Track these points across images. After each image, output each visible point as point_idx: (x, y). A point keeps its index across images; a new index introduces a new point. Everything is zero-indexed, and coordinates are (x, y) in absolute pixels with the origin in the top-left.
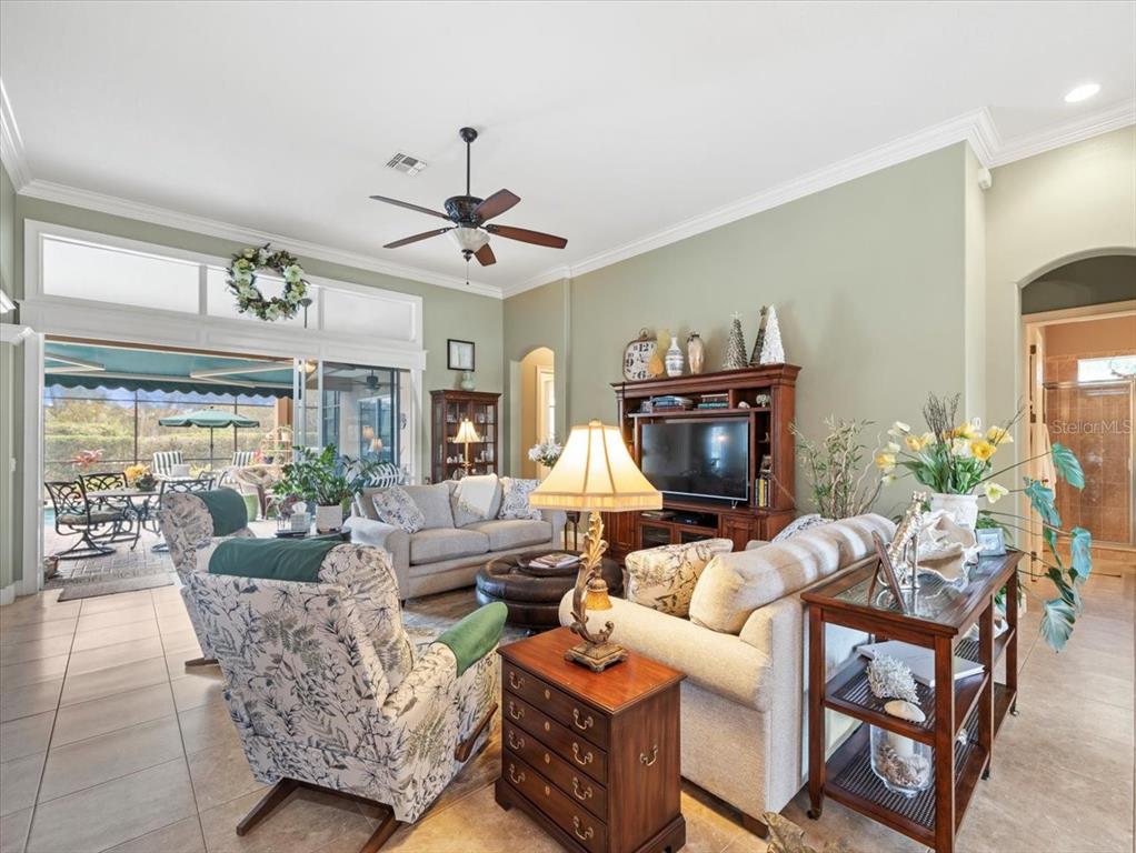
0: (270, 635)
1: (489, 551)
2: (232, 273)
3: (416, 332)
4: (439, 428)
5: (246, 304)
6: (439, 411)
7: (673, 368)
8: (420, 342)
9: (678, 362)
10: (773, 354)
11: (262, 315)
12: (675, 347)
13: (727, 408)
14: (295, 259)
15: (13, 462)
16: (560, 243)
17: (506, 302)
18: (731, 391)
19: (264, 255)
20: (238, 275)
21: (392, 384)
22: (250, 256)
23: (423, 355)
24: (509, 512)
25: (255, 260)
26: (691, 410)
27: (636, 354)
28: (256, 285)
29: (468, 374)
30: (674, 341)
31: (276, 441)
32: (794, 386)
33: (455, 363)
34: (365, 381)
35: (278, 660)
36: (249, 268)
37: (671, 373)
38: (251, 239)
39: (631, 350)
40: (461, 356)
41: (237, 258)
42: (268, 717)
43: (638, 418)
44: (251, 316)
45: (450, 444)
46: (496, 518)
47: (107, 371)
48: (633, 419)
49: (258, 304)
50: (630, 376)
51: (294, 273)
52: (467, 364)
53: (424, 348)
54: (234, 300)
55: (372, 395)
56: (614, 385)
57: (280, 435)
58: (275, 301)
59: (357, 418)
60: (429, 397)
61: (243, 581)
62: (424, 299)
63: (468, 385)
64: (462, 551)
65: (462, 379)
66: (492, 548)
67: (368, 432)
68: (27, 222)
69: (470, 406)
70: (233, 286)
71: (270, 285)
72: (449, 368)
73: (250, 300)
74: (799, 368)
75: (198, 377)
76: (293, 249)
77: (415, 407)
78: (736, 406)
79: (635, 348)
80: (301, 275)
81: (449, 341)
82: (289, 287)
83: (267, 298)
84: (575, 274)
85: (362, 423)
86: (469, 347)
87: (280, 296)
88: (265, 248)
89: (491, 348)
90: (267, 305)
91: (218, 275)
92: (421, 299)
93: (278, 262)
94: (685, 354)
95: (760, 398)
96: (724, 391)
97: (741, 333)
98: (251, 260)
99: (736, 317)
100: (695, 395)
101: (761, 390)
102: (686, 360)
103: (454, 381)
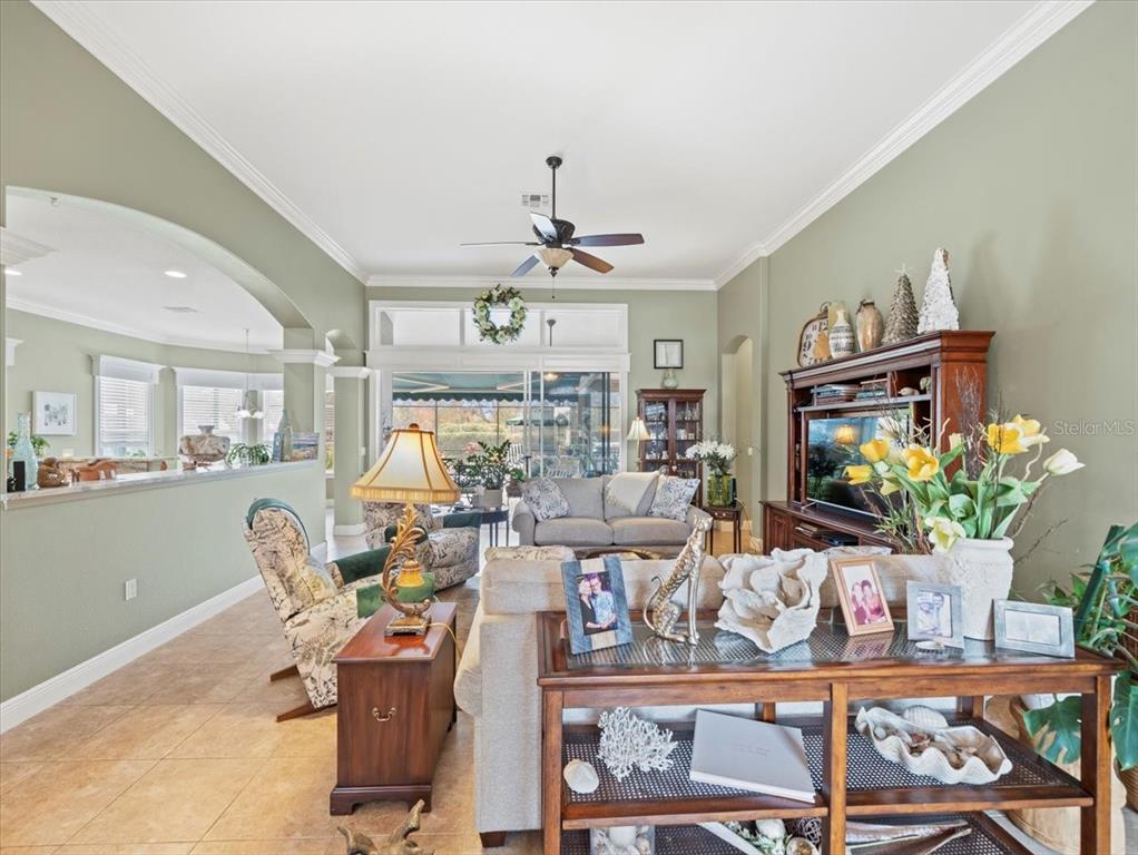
1: (613, 544)
2: (475, 313)
3: (621, 336)
5: (485, 333)
6: (642, 411)
7: (837, 349)
8: (625, 347)
9: (844, 342)
10: (940, 315)
11: (495, 341)
12: (841, 322)
13: (886, 396)
14: (518, 293)
15: (362, 451)
16: (636, 239)
17: (720, 292)
18: (889, 375)
19: (495, 293)
20: (479, 314)
21: (604, 382)
22: (485, 297)
23: (627, 358)
24: (655, 510)
25: (489, 299)
26: (851, 401)
27: (814, 335)
28: (491, 318)
33: (661, 362)
36: (486, 307)
37: (835, 355)
38: (486, 283)
39: (809, 331)
40: (669, 355)
41: (478, 301)
43: (805, 412)
44: (488, 341)
46: (647, 515)
47: (451, 388)
48: (800, 413)
49: (491, 332)
50: (805, 361)
51: (516, 303)
52: (675, 362)
53: (630, 351)
54: (478, 332)
56: (783, 374)
58: (502, 328)
60: (635, 397)
62: (629, 307)
63: (672, 383)
64: (583, 539)
65: (666, 378)
66: (616, 542)
68: (371, 302)
69: (673, 405)
70: (476, 321)
71: (501, 316)
72: (655, 367)
73: (487, 330)
74: (993, 334)
75: (501, 389)
76: (517, 285)
77: (621, 403)
78: (898, 394)
79: (814, 328)
80: (521, 303)
81: (655, 341)
82: (513, 314)
83: (498, 327)
86: (678, 345)
87: (506, 324)
88: (496, 288)
90: (498, 332)
91: (469, 315)
92: (626, 306)
93: (506, 296)
94: (852, 330)
95: (923, 382)
96: (883, 375)
97: (910, 294)
98: (485, 300)
99: (903, 272)
100: (855, 382)
101: (925, 371)
102: (854, 337)
103: (660, 379)
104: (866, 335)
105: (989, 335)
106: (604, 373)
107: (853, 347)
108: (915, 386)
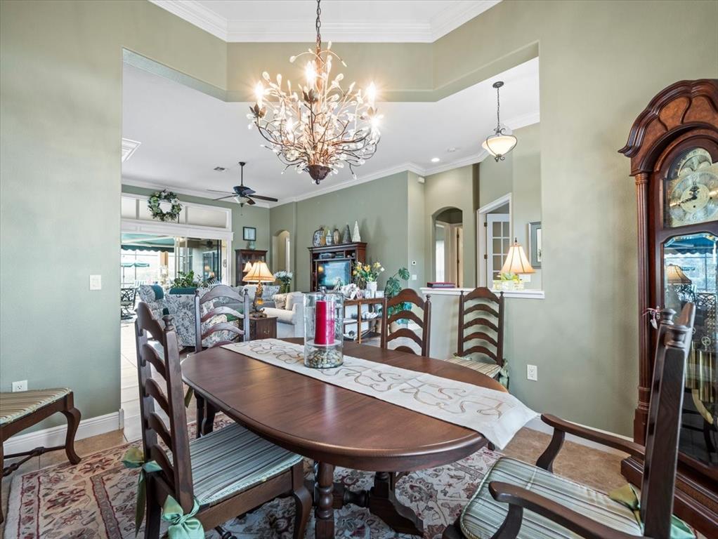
0: (184, 307)
2: (150, 202)
3: (229, 224)
4: (239, 267)
5: (155, 215)
6: (239, 259)
7: (329, 242)
8: (230, 228)
9: (330, 240)
10: (357, 238)
11: (163, 220)
12: (329, 234)
13: (343, 257)
17: (271, 209)
18: (345, 251)
19: (163, 194)
20: (153, 204)
21: (218, 245)
22: (157, 195)
23: (232, 234)
25: (160, 197)
26: (332, 258)
27: (318, 235)
28: (160, 206)
29: (252, 242)
30: (329, 231)
31: (159, 273)
32: (365, 250)
33: (246, 237)
34: (206, 243)
35: (185, 313)
36: (157, 200)
37: (327, 244)
38: (158, 188)
39: (316, 234)
40: (250, 234)
41: (153, 196)
42: (182, 329)
43: (317, 261)
44: (158, 220)
45: (243, 273)
48: (315, 262)
49: (161, 215)
50: (316, 245)
51: (175, 201)
52: (252, 238)
53: (233, 231)
54: (151, 213)
55: (210, 250)
56: (309, 248)
57: (161, 270)
58: (168, 213)
59: (202, 262)
60: (235, 252)
61: (178, 295)
62: (232, 211)
63: (252, 247)
65: (249, 245)
67: (207, 268)
69: (253, 257)
70: (150, 208)
71: (165, 207)
72: (244, 239)
73: (157, 214)
76: (175, 191)
77: (227, 256)
78: (346, 257)
79: (318, 233)
80: (179, 202)
81: (244, 228)
82: (173, 207)
83: (165, 212)
84: (298, 200)
85: (204, 265)
86: (253, 230)
87: (170, 211)
88: (164, 191)
89: (264, 231)
90: (164, 215)
91: (144, 203)
93: (170, 196)
94: (332, 237)
95: (353, 254)
96: (343, 251)
97: (349, 230)
98: (158, 197)
99: (347, 224)
100: (334, 253)
101: (354, 251)
102: (333, 239)
103: (246, 245)
104: (336, 238)
105: (366, 244)
106: (218, 241)
107: (333, 242)
108: (351, 255)
